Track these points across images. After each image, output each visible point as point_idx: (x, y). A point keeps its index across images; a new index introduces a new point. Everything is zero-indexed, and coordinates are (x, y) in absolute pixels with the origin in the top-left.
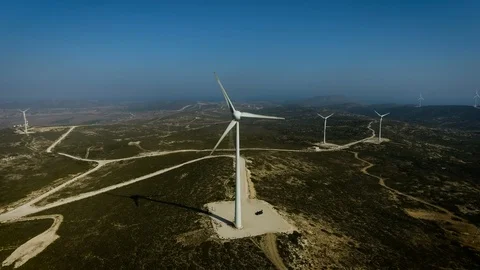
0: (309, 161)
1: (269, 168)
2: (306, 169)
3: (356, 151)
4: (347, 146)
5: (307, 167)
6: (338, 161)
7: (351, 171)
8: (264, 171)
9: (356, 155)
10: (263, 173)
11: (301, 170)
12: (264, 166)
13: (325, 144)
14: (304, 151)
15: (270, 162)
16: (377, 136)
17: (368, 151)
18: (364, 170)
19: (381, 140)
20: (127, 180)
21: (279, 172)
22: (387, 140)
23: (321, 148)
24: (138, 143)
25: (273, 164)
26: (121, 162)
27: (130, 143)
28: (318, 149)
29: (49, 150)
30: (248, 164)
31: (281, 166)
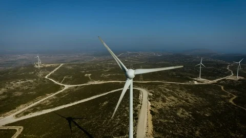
0: (191, 92)
1: (164, 100)
2: (190, 100)
3: (222, 84)
4: (215, 81)
5: (191, 99)
6: (211, 93)
7: (222, 102)
8: (161, 103)
9: (222, 88)
10: (160, 105)
11: (187, 101)
12: (160, 99)
13: (200, 79)
14: (187, 83)
15: (165, 94)
16: (235, 75)
17: (230, 85)
18: (231, 101)
19: (238, 78)
20: (73, 101)
21: (172, 104)
22: (242, 78)
23: (198, 82)
24: (90, 75)
25: (167, 96)
26: (76, 87)
27: (86, 75)
28: (196, 83)
29: (46, 77)
30: (149, 96)
31: (173, 98)
